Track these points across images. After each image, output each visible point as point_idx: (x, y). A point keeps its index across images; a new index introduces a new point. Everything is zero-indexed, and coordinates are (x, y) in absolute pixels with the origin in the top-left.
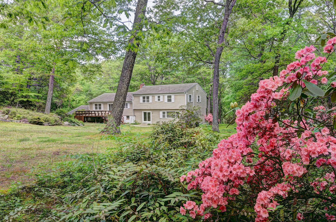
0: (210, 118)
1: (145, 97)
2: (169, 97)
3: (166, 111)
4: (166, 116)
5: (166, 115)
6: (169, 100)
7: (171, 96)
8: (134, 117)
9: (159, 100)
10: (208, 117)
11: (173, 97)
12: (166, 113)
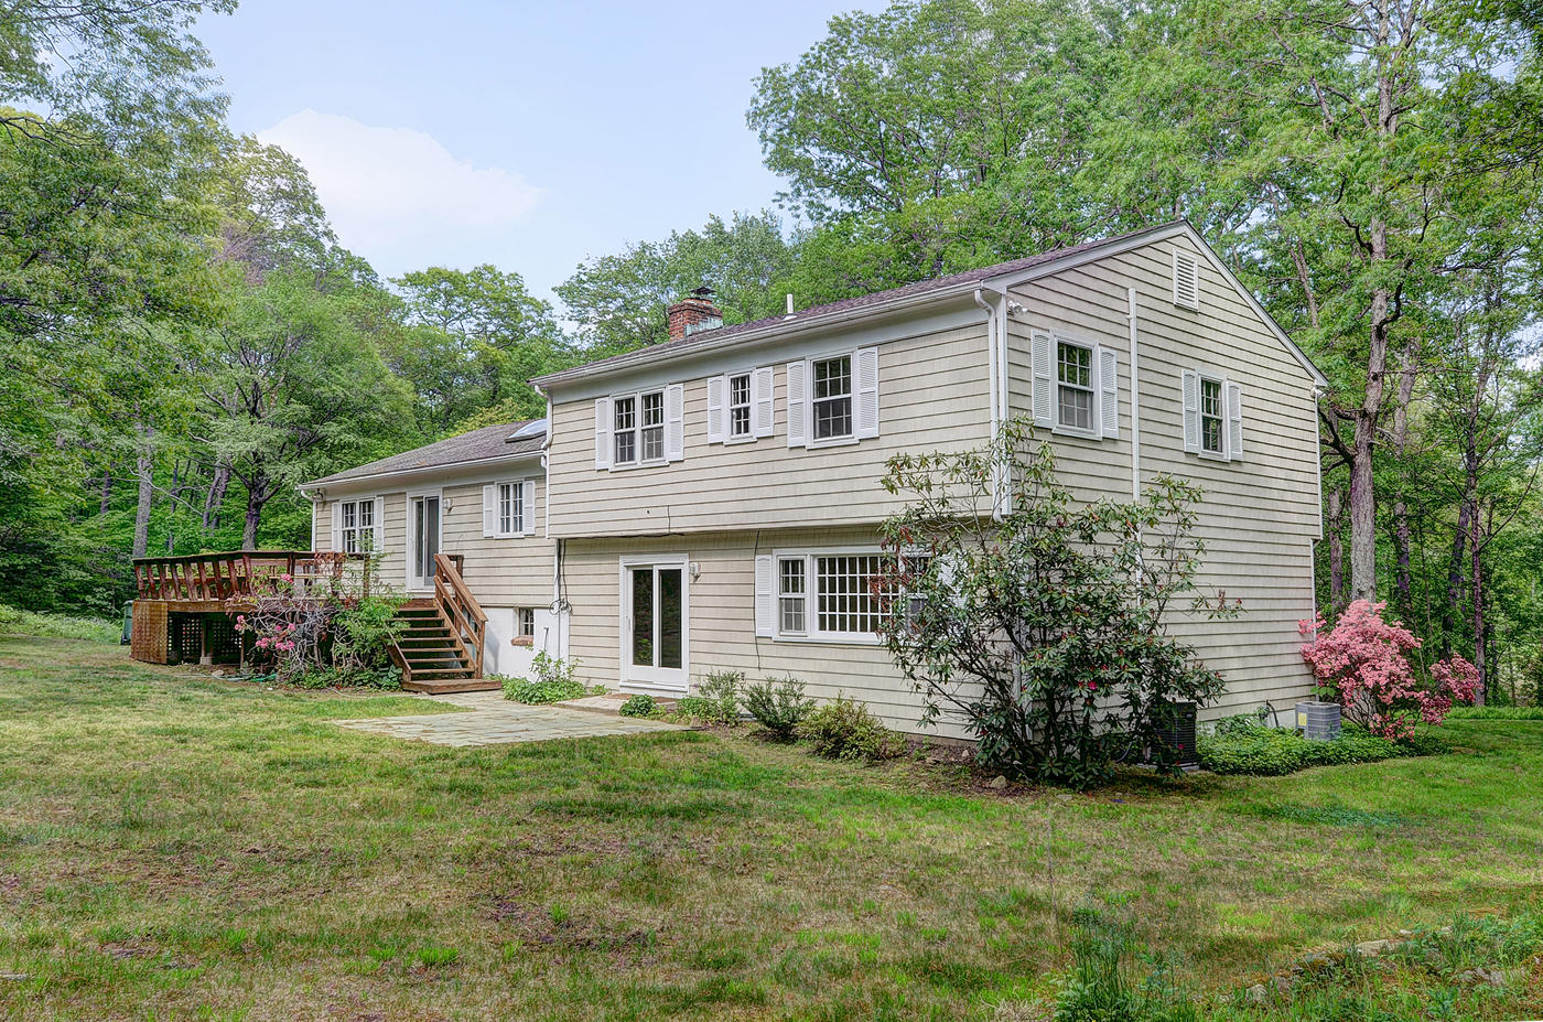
0: (1358, 647)
1: (629, 402)
2: (832, 376)
3: (809, 557)
4: (811, 612)
5: (811, 594)
6: (832, 417)
7: (847, 360)
8: (565, 615)
9: (742, 418)
10: (1339, 636)
11: (865, 372)
12: (811, 574)
